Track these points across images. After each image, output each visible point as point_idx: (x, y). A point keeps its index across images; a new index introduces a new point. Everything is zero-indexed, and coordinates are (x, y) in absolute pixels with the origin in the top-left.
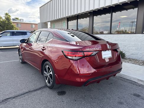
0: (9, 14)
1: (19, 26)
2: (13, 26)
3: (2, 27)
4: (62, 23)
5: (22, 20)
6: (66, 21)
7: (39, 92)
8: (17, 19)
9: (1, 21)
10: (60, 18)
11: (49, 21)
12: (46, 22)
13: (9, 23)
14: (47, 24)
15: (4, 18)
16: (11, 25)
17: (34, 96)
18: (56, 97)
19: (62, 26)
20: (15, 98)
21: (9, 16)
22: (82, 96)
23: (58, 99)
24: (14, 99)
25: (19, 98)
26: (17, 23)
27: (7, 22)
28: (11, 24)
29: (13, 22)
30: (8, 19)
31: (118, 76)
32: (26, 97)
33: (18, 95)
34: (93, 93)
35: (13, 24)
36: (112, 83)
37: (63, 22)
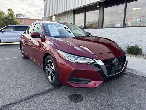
0: (12, 10)
1: (23, 21)
2: (17, 22)
3: (5, 23)
4: (67, 16)
5: (25, 16)
6: (72, 15)
7: (47, 95)
8: (21, 14)
9: (5, 17)
10: (66, 10)
11: (54, 14)
12: (51, 16)
13: (13, 19)
14: (52, 18)
15: (7, 14)
16: (15, 21)
17: (42, 102)
18: (69, 103)
19: (68, 19)
20: (18, 104)
21: (12, 11)
22: (103, 102)
23: (72, 106)
24: (16, 106)
25: (23, 103)
26: (21, 19)
27: (10, 18)
28: (15, 19)
29: (16, 18)
30: (11, 15)
31: (140, 75)
32: (32, 102)
33: (21, 100)
34: (116, 98)
35: (16, 20)
36: (136, 85)
37: (69, 16)
